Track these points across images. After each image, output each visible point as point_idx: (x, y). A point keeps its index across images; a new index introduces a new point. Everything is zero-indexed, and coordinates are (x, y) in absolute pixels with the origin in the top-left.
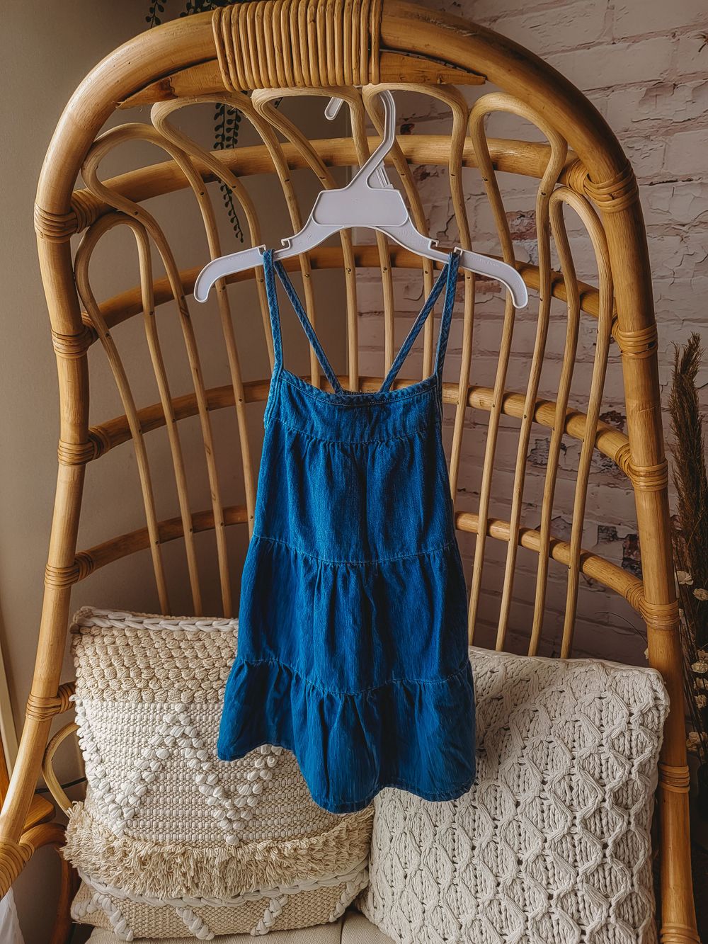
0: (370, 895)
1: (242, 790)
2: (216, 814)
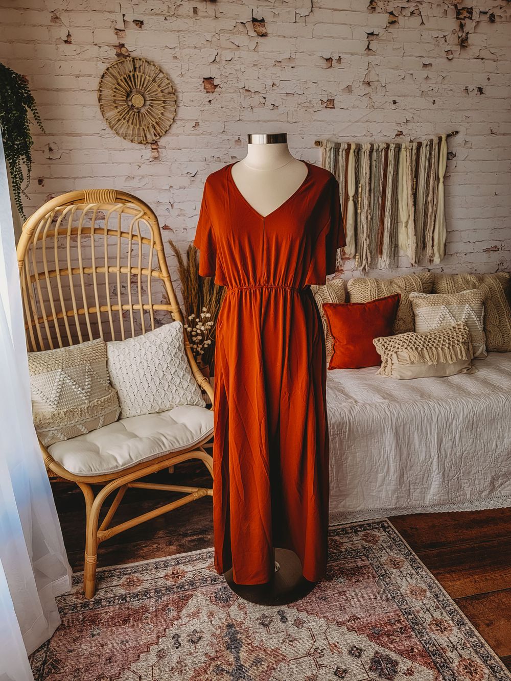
0: (123, 412)
1: (86, 387)
2: (81, 395)
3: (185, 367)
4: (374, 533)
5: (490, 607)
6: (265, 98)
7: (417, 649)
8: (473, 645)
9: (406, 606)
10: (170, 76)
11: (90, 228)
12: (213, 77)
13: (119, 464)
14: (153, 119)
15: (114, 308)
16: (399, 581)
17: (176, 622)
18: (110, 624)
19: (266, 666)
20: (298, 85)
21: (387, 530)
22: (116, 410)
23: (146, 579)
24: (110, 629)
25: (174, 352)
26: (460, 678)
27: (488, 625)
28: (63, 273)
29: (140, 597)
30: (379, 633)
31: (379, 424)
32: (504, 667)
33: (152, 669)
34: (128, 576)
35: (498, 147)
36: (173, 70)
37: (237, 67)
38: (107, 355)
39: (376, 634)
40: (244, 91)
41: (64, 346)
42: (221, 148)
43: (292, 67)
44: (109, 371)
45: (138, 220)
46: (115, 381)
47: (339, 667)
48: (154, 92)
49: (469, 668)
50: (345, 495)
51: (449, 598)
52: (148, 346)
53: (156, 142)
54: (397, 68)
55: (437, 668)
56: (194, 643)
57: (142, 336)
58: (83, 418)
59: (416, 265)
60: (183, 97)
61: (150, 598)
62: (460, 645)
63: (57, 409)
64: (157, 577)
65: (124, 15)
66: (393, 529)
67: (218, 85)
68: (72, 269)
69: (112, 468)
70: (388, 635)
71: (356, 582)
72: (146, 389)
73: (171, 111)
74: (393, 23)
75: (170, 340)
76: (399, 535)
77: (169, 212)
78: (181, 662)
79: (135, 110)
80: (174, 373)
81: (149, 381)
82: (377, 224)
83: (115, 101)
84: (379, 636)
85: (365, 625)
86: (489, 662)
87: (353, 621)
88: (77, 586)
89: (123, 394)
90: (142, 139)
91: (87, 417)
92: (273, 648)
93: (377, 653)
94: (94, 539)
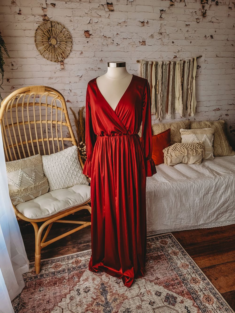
0: (50, 188)
1: (33, 177)
2: (31, 181)
3: (79, 167)
4: (165, 240)
5: (216, 272)
6: (113, 40)
7: (185, 291)
8: (209, 289)
9: (180, 272)
10: (68, 30)
11: (33, 103)
12: (89, 30)
13: (50, 213)
14: (61, 50)
15: (45, 140)
16: (177, 261)
17: (78, 283)
18: (48, 285)
19: (119, 302)
20: (129, 34)
21: (171, 238)
22: (47, 187)
23: (63, 264)
24: (48, 288)
25: (74, 160)
26: (204, 303)
27: (216, 280)
28: (20, 124)
29: (61, 272)
30: (168, 285)
31: (167, 193)
32: (223, 298)
33: (68, 305)
34: (55, 263)
35: (220, 63)
36: (70, 27)
37: (100, 26)
38: (42, 162)
39: (167, 285)
40: (104, 37)
41: (22, 158)
42: (93, 64)
43: (126, 26)
44: (44, 169)
45: (55, 99)
46: (46, 174)
47: (151, 301)
48: (61, 37)
49: (208, 299)
50: (152, 224)
51: (199, 268)
52: (61, 157)
53: (63, 61)
54: (174, 26)
55: (194, 300)
56: (86, 293)
57: (58, 153)
58: (32, 192)
59: (183, 117)
60: (76, 40)
61: (66, 273)
62: (204, 289)
63: (20, 188)
64: (68, 263)
65: (46, 1)
66: (174, 238)
67: (91, 34)
68: (25, 122)
69: (47, 215)
70: (172, 285)
71: (158, 262)
72: (61, 177)
73: (69, 46)
74: (172, 5)
75: (72, 155)
76: (177, 240)
77: (69, 94)
78: (81, 301)
79: (53, 46)
80: (74, 170)
81: (62, 173)
82: (165, 99)
83: (42, 42)
84: (168, 286)
85: (162, 281)
86: (216, 296)
87: (157, 280)
88: (32, 268)
89: (50, 180)
90: (56, 60)
91: (34, 191)
92: (122, 293)
93: (168, 294)
94: (39, 247)
